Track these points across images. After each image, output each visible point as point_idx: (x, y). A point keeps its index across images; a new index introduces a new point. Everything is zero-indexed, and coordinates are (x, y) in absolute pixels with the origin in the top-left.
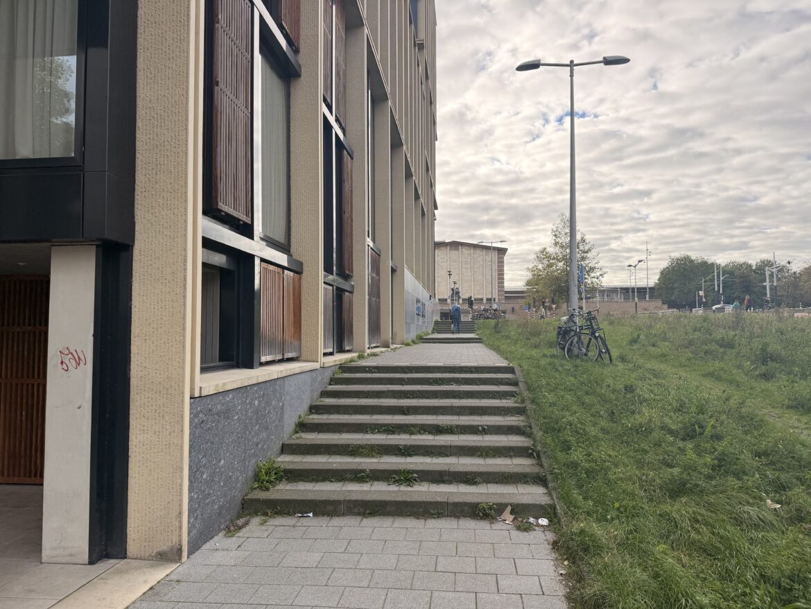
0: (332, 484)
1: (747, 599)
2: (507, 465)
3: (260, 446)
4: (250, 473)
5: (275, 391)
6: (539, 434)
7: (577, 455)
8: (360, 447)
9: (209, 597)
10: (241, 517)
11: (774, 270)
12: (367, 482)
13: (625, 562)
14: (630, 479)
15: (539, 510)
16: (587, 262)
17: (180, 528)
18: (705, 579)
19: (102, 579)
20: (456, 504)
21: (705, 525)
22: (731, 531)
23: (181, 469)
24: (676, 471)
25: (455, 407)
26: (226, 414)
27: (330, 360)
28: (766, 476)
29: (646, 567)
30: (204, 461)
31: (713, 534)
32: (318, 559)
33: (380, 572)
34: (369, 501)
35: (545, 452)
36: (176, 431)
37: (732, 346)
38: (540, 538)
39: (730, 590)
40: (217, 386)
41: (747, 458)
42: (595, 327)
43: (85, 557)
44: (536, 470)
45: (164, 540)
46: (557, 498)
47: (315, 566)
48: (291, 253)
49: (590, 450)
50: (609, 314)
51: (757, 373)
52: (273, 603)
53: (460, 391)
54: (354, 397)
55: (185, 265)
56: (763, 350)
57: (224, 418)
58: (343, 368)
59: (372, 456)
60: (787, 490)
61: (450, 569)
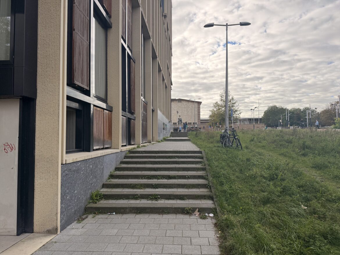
0: (124, 200)
1: (292, 246)
2: (197, 191)
3: (93, 185)
4: (89, 196)
5: (99, 161)
6: (211, 179)
7: (226, 187)
8: (136, 185)
9: (69, 249)
10: (84, 215)
11: (310, 112)
12: (138, 199)
13: (243, 231)
14: (247, 197)
15: (209, 210)
16: (234, 108)
17: (57, 220)
18: (275, 238)
19: (22, 242)
20: (175, 208)
21: (276, 216)
22: (287, 218)
23: (57, 195)
24: (266, 194)
25: (177, 168)
26: (77, 171)
27: (124, 149)
28: (302, 196)
29: (252, 233)
30: (68, 191)
31: (279, 219)
32: (116, 232)
33: (142, 237)
34: (139, 207)
35: (213, 186)
36: (55, 178)
37: (291, 143)
38: (209, 222)
39: (285, 242)
40: (73, 159)
41: (294, 188)
42: (236, 135)
43: (15, 232)
44: (209, 193)
45: (50, 225)
46: (217, 205)
47: (114, 235)
48: (108, 103)
49: (232, 185)
50: (243, 129)
51: (301, 153)
52: (96, 251)
53: (179, 161)
54: (135, 164)
55: (59, 107)
56: (304, 144)
57: (77, 173)
58: (130, 152)
59: (141, 189)
60: (310, 201)
61: (171, 235)
